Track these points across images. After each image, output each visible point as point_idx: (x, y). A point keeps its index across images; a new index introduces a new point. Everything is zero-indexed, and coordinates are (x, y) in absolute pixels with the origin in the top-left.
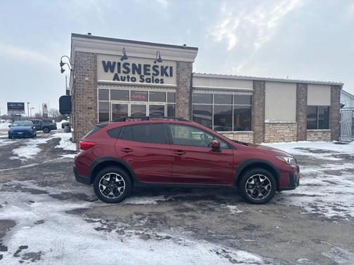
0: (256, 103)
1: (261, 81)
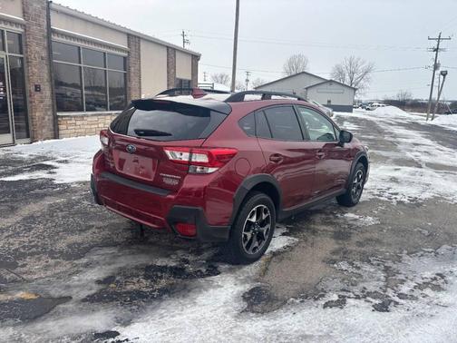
0: (132, 69)
1: (135, 36)
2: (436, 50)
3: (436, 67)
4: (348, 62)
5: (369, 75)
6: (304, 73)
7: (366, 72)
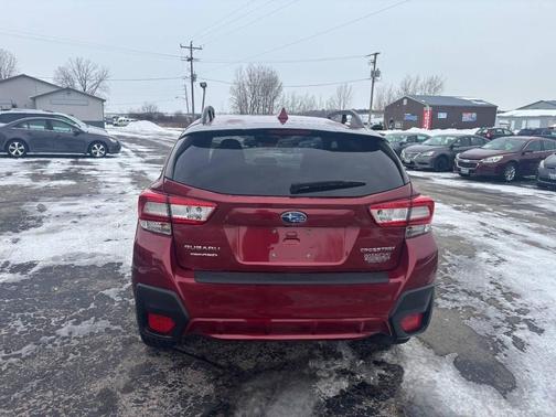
2: (191, 59)
3: (193, 78)
4: (75, 66)
5: (106, 83)
6: (24, 76)
7: (101, 80)
